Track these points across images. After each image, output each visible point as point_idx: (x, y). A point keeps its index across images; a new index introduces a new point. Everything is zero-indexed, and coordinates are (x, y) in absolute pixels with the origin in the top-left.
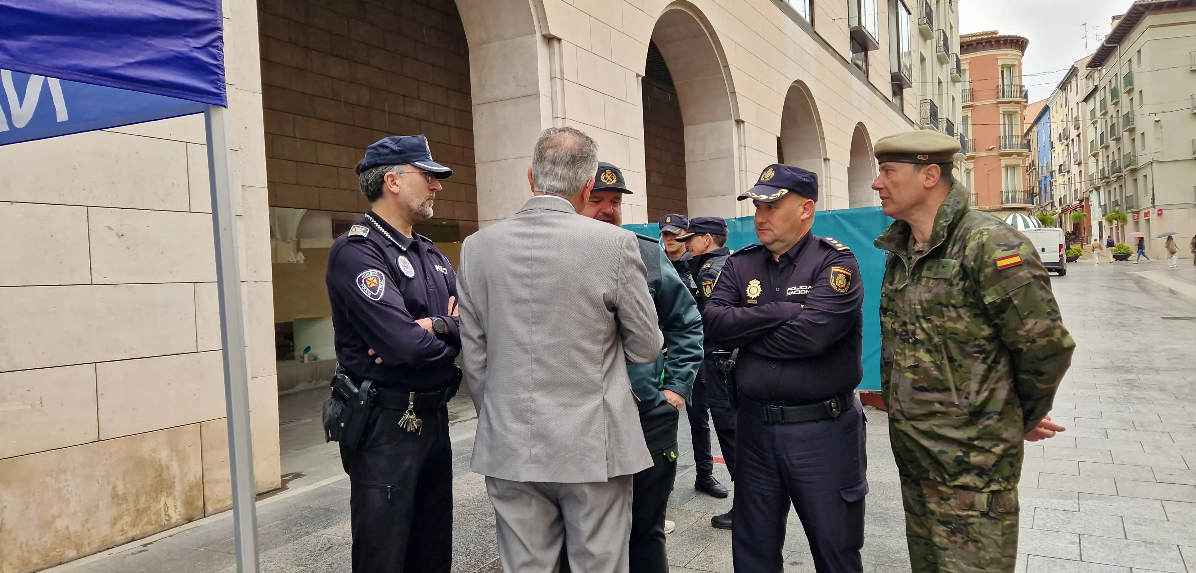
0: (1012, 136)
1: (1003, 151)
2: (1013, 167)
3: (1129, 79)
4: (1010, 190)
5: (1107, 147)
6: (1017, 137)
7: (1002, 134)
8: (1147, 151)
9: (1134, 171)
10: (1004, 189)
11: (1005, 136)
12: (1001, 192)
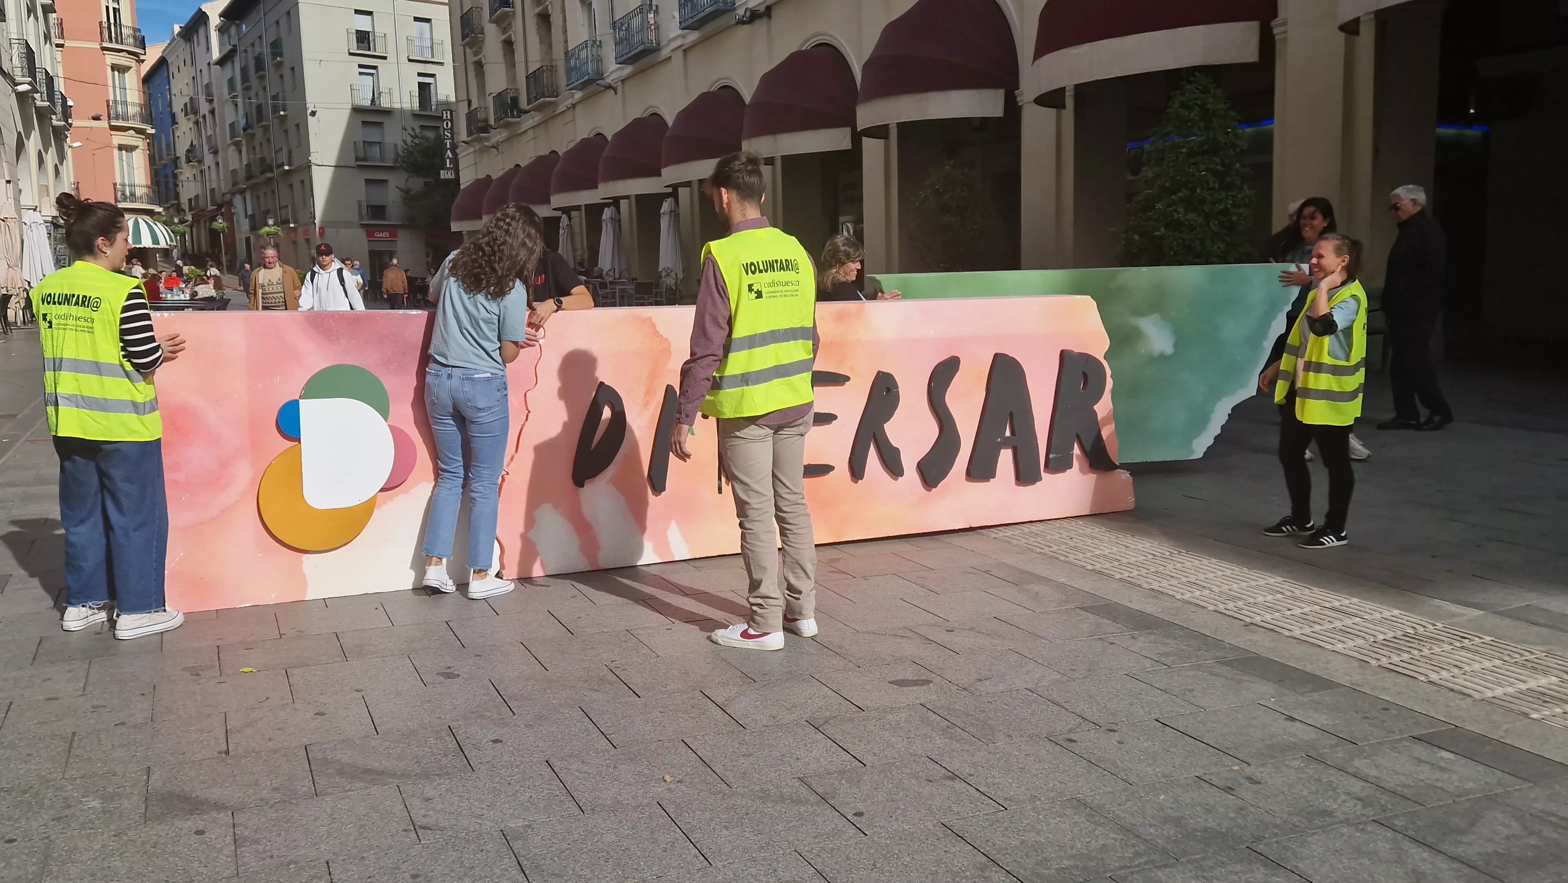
0: (125, 103)
1: (114, 123)
2: (130, 149)
3: (277, 47)
4: (127, 182)
6: (133, 104)
7: (111, 98)
9: (288, 174)
10: (118, 181)
11: (115, 101)
12: (115, 184)
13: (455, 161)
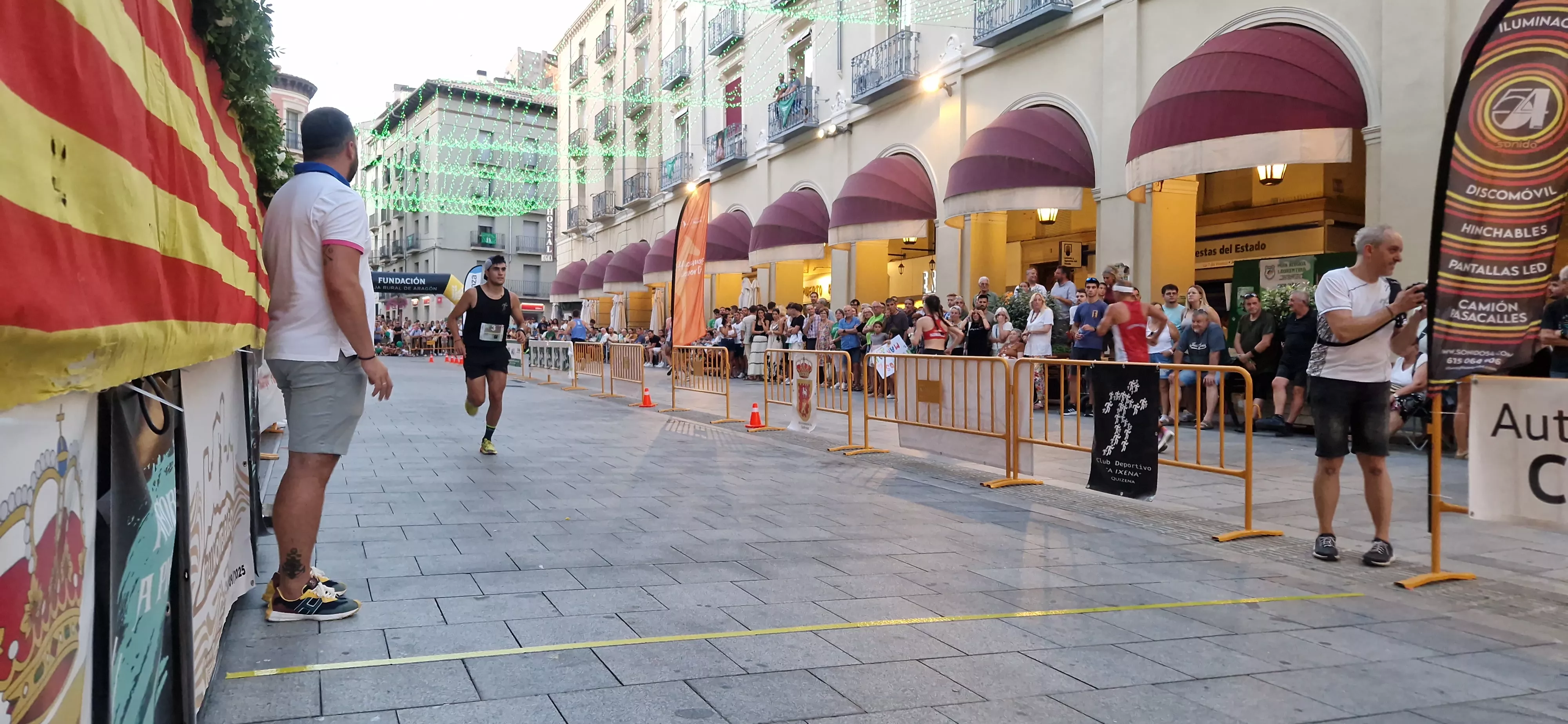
3: (416, 158)
5: (388, 224)
8: (430, 236)
9: (415, 254)
13: (553, 247)
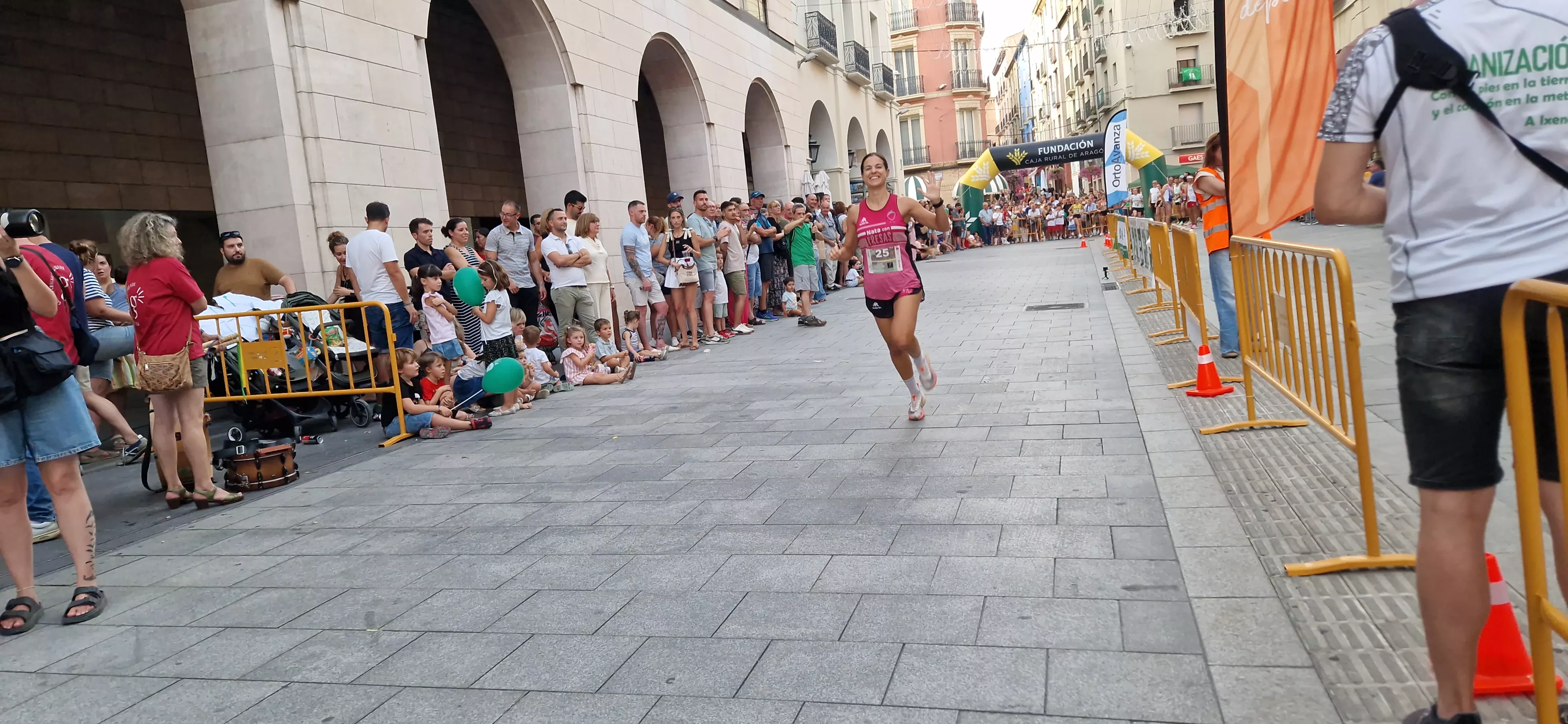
0: (966, 71)
1: (957, 90)
6: (973, 71)
7: (954, 69)
10: (959, 140)
11: (958, 71)
